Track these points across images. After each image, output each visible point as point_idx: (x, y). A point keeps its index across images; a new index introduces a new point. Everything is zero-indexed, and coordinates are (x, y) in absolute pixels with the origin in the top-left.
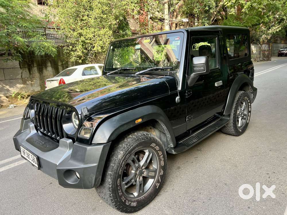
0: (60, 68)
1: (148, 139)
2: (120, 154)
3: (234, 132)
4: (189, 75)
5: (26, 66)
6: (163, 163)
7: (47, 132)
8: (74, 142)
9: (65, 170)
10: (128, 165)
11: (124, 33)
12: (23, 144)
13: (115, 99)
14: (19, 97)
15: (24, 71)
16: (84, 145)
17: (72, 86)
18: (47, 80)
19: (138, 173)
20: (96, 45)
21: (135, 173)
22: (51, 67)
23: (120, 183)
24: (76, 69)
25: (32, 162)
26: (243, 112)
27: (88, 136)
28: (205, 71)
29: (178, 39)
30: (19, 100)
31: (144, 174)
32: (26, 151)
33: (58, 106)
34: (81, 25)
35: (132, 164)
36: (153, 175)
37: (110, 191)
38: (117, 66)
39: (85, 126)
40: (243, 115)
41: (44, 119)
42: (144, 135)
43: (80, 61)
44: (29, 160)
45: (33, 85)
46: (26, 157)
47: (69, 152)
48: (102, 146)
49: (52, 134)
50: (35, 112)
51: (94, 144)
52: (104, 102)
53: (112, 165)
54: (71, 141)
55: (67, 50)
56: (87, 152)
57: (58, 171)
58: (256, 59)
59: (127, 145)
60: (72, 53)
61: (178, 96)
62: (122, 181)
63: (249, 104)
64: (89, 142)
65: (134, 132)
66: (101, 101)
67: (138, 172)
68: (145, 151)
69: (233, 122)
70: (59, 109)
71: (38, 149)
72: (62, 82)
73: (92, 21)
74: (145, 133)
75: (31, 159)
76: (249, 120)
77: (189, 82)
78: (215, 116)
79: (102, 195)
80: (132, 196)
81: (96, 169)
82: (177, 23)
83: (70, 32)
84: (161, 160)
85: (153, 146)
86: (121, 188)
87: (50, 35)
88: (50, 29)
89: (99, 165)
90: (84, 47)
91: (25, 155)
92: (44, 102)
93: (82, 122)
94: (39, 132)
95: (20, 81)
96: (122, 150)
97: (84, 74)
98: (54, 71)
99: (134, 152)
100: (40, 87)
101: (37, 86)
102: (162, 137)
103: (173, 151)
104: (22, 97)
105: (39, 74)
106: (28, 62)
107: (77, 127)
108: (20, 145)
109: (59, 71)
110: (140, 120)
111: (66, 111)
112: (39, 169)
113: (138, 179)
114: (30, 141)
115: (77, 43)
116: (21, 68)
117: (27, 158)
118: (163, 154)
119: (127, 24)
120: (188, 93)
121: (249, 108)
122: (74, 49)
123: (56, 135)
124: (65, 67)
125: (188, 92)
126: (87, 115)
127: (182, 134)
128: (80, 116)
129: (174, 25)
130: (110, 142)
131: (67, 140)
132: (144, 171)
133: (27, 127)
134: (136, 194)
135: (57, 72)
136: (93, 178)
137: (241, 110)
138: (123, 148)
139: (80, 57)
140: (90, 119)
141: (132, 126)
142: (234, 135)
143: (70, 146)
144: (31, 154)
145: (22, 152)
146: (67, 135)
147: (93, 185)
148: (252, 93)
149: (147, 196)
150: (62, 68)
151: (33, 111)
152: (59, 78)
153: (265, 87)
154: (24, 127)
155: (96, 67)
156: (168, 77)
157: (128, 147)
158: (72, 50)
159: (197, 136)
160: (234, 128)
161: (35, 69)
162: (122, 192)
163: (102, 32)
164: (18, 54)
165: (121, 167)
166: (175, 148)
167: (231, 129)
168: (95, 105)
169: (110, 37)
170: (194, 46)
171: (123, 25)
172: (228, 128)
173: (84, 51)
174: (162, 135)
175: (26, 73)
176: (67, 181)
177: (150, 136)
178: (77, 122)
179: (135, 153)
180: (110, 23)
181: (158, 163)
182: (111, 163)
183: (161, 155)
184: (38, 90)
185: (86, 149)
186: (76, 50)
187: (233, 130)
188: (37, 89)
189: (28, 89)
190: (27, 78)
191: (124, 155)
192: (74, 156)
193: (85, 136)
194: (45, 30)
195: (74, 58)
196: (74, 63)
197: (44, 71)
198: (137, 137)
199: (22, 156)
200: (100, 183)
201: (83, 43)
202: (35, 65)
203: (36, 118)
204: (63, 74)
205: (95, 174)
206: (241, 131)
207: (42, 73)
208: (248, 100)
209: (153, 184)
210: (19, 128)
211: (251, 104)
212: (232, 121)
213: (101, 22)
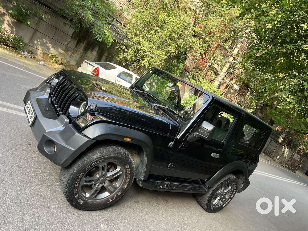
0: (104, 58)
1: (126, 158)
2: (96, 155)
3: (205, 206)
4: (193, 132)
5: (78, 38)
6: (126, 187)
7: (56, 103)
8: (70, 123)
9: (49, 139)
10: (97, 168)
11: (177, 64)
12: (32, 100)
13: (126, 113)
14: (54, 59)
15: (73, 41)
16: (75, 130)
17: (102, 82)
18: (85, 61)
19: (100, 180)
20: (146, 60)
21: (99, 178)
22: (97, 53)
23: (82, 177)
24: (116, 68)
25: (29, 118)
26: (225, 195)
27: (82, 125)
28: (206, 137)
29: (203, 99)
30: (51, 61)
31: (105, 184)
32: (31, 106)
33: (78, 89)
34: (145, 34)
35: (101, 169)
36: (111, 190)
37: (70, 177)
38: (153, 87)
39: (86, 118)
40: (222, 197)
41: (61, 92)
42: (125, 154)
43: (124, 64)
44: (28, 114)
45: (72, 57)
46: (27, 111)
47: (61, 128)
48: (88, 139)
49: (58, 107)
50: (58, 82)
51: (83, 134)
52: (114, 110)
53: (85, 158)
54: (68, 121)
55: (120, 47)
56: (74, 136)
57: (44, 135)
58: (282, 163)
59: (106, 151)
60: (122, 53)
61: (173, 142)
62: (84, 177)
63: (235, 191)
64: (80, 130)
65: (119, 146)
66: (112, 107)
67: (102, 179)
68: (118, 166)
69: (210, 196)
70: (76, 92)
71: (40, 111)
72: (96, 71)
73: (155, 38)
74: (127, 152)
75: (30, 115)
76: (226, 205)
77: (190, 137)
78: (197, 180)
79: (63, 177)
80: (84, 194)
81: (72, 152)
82: (229, 85)
83: (132, 35)
84: (126, 183)
85: (126, 167)
86: (80, 182)
87: (114, 27)
88: (117, 22)
89: (75, 151)
90: (135, 54)
91: (27, 109)
92: (69, 80)
93: (85, 112)
94: (50, 99)
95: (64, 47)
96: (100, 153)
97: (119, 76)
98: (97, 57)
99: (108, 161)
100: (76, 62)
101: (74, 61)
102: (140, 166)
103: (141, 183)
104: (56, 61)
105: (83, 52)
106: (81, 36)
107: (80, 114)
108: (29, 100)
109: (101, 60)
110: (129, 140)
111: (81, 97)
112: (31, 126)
113: (98, 184)
114: (39, 101)
115: (132, 47)
116: (72, 37)
117: (28, 113)
118: (131, 179)
119: (185, 58)
120: (182, 146)
121: (232, 194)
122: (126, 50)
123: (59, 106)
124: (108, 60)
125: (183, 144)
126: (93, 110)
127: (159, 175)
128: (87, 107)
129: (225, 85)
130: (95, 140)
131: (66, 119)
132: (106, 182)
133: (44, 89)
134: (88, 195)
135: (98, 60)
136: (64, 158)
137: (224, 191)
138: (102, 152)
139: (126, 60)
140: (93, 114)
141: (120, 140)
142: (204, 209)
143: (65, 125)
144: (33, 111)
145: (27, 106)
146: (69, 114)
147: (61, 163)
148: (243, 184)
149: (96, 203)
150: (105, 59)
151: (56, 81)
152: (97, 66)
153: (267, 191)
154: (42, 88)
155: (133, 77)
156: (176, 122)
157: (106, 154)
158: (123, 50)
159: (170, 186)
160: (207, 202)
161: (83, 46)
162: (79, 185)
163: (158, 52)
164: (79, 26)
165: (91, 165)
166: (144, 181)
167: (205, 201)
168: (106, 107)
169: (162, 60)
170: (221, 113)
171: (180, 57)
172: (203, 199)
173: (133, 57)
174: (141, 165)
175: (73, 44)
176: (44, 148)
177: (129, 157)
178: (83, 110)
179: (109, 163)
180: (169, 49)
181: (122, 184)
182: (86, 157)
183: (128, 179)
184: (72, 64)
185: (75, 133)
186: (127, 52)
187: (205, 203)
188: (73, 62)
189: (66, 58)
190: (71, 49)
191: (99, 158)
192: (62, 133)
193: (80, 124)
194: (113, 20)
195: (121, 58)
196: (118, 62)
197: (89, 52)
198: (118, 151)
199: (25, 108)
200: (67, 166)
201: (136, 50)
202: (85, 42)
203: (55, 87)
204: (102, 65)
205: (68, 156)
206: (212, 208)
207: (86, 52)
208: (235, 187)
209: (107, 198)
210: (37, 86)
211: (236, 192)
212: (209, 194)
213: (163, 43)
